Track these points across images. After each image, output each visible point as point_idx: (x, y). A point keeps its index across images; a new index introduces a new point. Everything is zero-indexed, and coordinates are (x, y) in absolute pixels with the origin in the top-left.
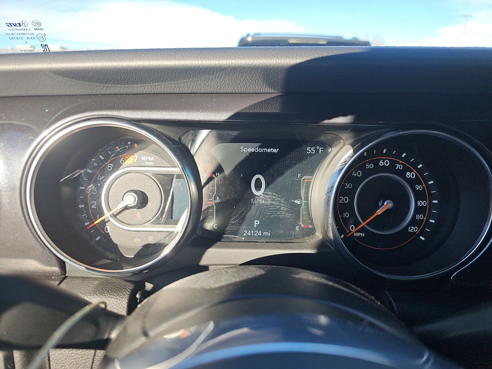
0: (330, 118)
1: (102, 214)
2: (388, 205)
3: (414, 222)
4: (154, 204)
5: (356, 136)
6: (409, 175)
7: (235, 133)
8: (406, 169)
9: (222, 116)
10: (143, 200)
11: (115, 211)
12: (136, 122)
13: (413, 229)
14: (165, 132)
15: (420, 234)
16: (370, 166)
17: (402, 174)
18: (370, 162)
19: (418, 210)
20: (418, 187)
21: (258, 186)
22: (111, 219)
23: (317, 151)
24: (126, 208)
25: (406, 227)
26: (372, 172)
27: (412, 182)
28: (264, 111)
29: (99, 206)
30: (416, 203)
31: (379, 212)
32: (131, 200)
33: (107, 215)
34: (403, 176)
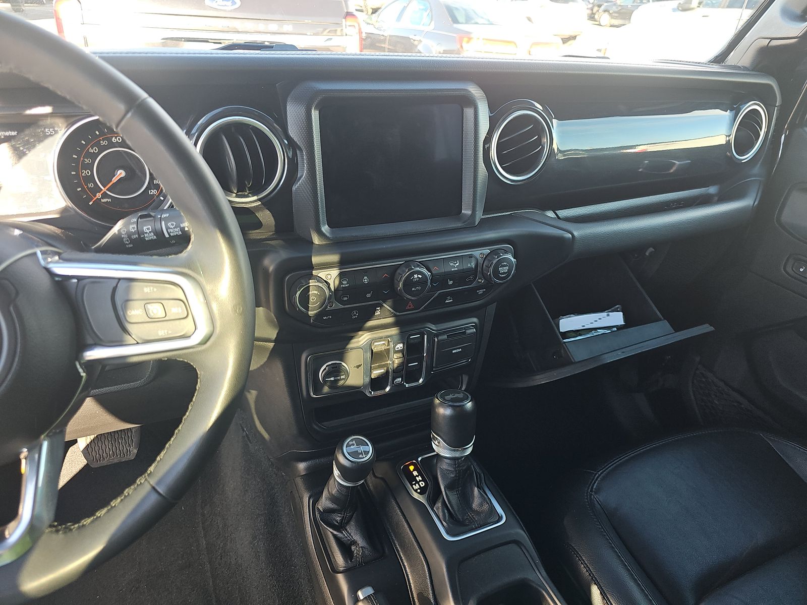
2: (121, 173)
3: (151, 186)
13: (154, 192)
15: (160, 195)
16: (103, 143)
18: (103, 140)
25: (146, 191)
26: (107, 148)
31: (114, 180)
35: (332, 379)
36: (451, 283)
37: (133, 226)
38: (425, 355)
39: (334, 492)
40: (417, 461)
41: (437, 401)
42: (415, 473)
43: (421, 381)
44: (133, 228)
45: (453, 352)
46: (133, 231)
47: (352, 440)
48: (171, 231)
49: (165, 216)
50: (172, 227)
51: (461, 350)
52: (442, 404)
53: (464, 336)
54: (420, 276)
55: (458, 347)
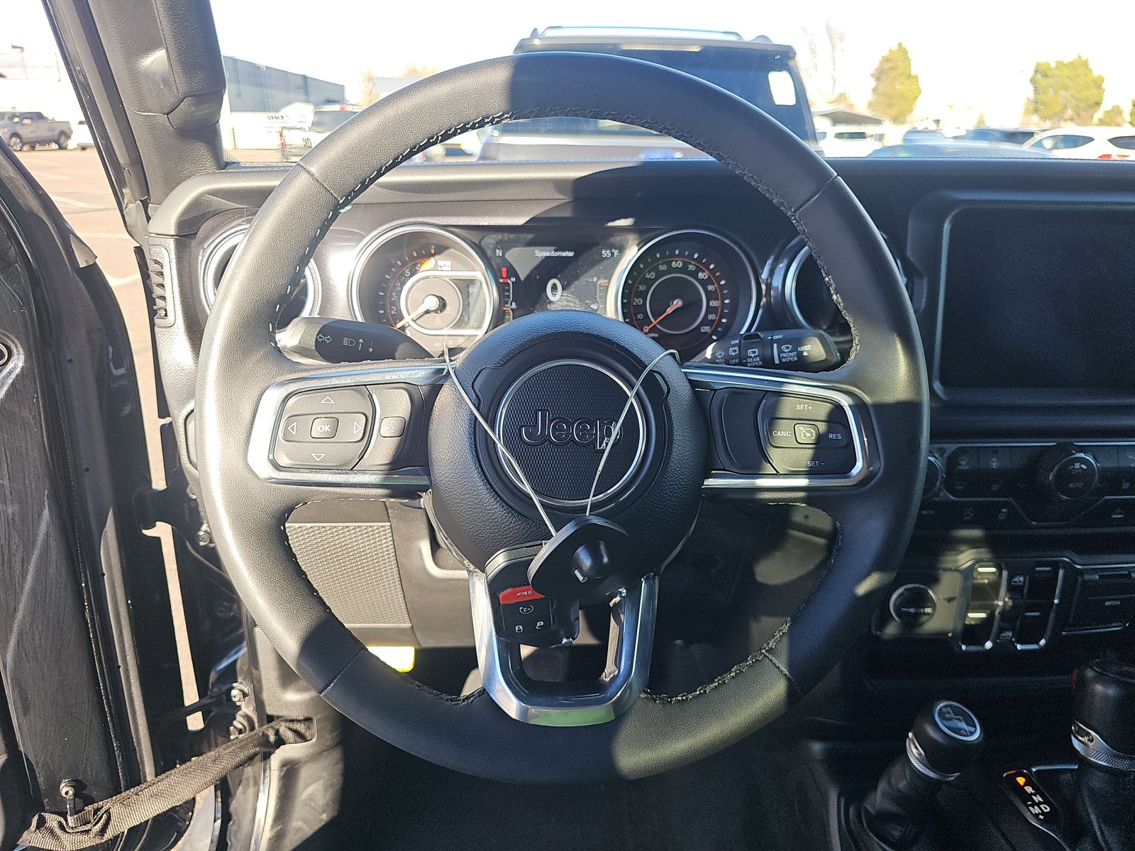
0: (614, 220)
1: (402, 318)
2: (678, 303)
3: (705, 322)
4: (453, 309)
5: (640, 237)
6: (701, 275)
7: (530, 236)
8: (698, 270)
9: (520, 221)
10: (443, 305)
11: (414, 315)
12: (444, 227)
13: (706, 329)
14: (468, 236)
15: (713, 333)
16: (663, 268)
17: (694, 274)
18: (663, 264)
19: (710, 310)
20: (710, 288)
21: (554, 287)
22: (412, 324)
23: (613, 254)
24: (427, 312)
25: (699, 327)
26: (665, 273)
27: (704, 283)
28: (556, 215)
29: (399, 311)
30: (708, 303)
31: (669, 311)
32: (432, 303)
33: (407, 319)
34: (695, 276)
35: (912, 610)
36: (1126, 486)
37: (734, 349)
38: (1056, 601)
39: (902, 785)
40: (1030, 771)
41: (1090, 674)
42: (1029, 790)
43: (1043, 642)
44: (735, 351)
45: (1107, 604)
46: (733, 354)
47: (946, 706)
48: (785, 355)
49: (777, 337)
50: (786, 350)
51: (1119, 602)
52: (1100, 678)
53: (1127, 581)
54: (1084, 467)
55: (1116, 597)
